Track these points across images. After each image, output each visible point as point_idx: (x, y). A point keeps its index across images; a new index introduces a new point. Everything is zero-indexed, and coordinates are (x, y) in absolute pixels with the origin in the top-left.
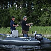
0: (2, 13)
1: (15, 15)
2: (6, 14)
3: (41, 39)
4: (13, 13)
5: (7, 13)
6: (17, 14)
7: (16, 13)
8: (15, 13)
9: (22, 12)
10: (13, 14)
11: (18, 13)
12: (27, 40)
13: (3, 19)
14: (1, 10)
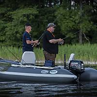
0: (41, 17)
1: (67, 21)
2: (49, 18)
3: (82, 70)
4: (64, 16)
5: (51, 16)
6: (72, 19)
7: (71, 17)
8: (67, 17)
9: (83, 15)
10: (63, 19)
11: (74, 17)
12: (49, 73)
13: (42, 29)
14: (38, 9)
